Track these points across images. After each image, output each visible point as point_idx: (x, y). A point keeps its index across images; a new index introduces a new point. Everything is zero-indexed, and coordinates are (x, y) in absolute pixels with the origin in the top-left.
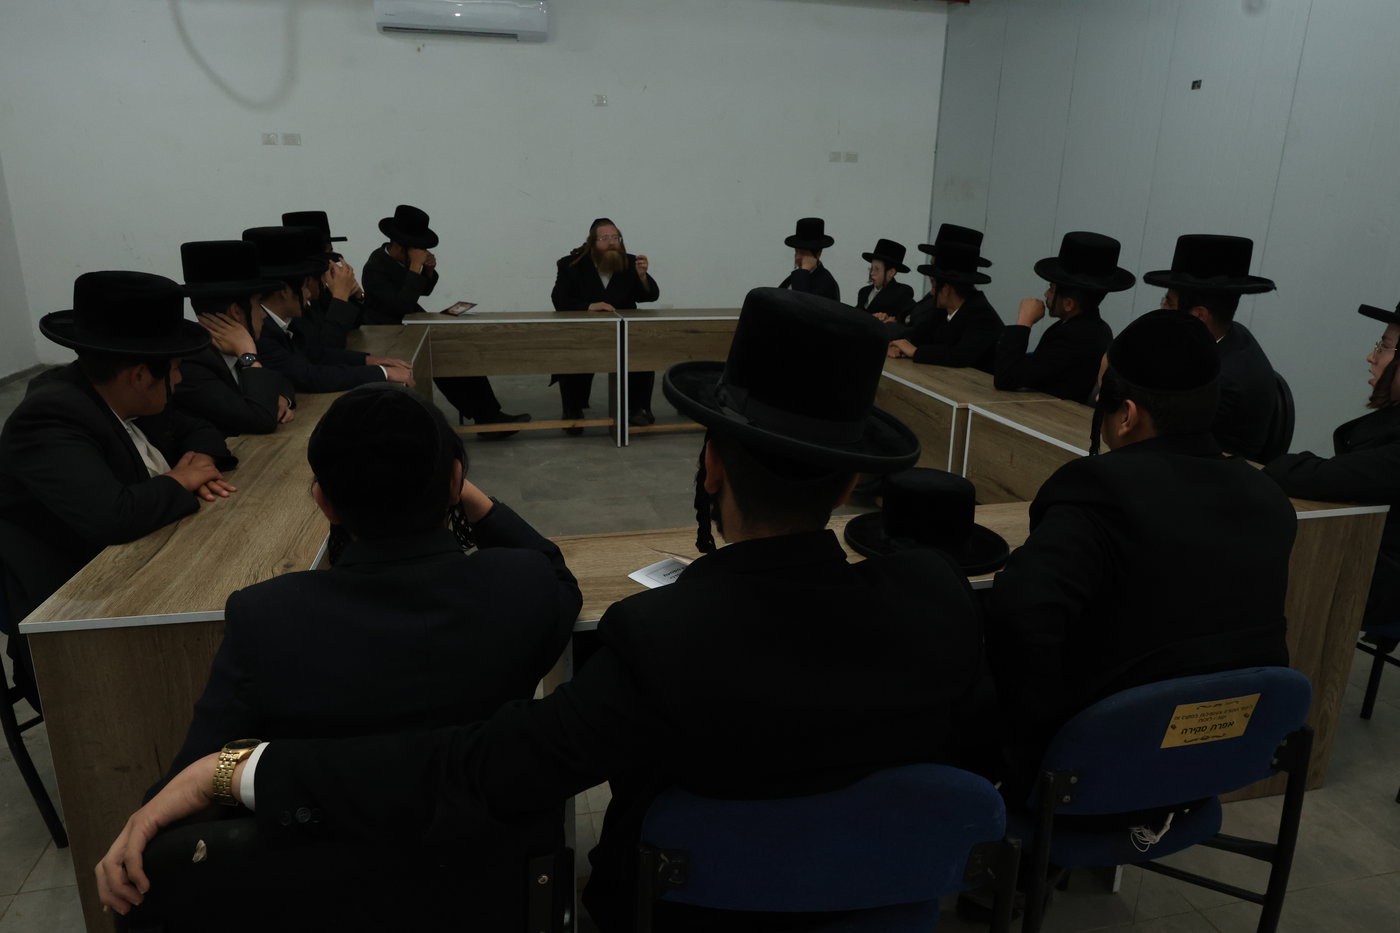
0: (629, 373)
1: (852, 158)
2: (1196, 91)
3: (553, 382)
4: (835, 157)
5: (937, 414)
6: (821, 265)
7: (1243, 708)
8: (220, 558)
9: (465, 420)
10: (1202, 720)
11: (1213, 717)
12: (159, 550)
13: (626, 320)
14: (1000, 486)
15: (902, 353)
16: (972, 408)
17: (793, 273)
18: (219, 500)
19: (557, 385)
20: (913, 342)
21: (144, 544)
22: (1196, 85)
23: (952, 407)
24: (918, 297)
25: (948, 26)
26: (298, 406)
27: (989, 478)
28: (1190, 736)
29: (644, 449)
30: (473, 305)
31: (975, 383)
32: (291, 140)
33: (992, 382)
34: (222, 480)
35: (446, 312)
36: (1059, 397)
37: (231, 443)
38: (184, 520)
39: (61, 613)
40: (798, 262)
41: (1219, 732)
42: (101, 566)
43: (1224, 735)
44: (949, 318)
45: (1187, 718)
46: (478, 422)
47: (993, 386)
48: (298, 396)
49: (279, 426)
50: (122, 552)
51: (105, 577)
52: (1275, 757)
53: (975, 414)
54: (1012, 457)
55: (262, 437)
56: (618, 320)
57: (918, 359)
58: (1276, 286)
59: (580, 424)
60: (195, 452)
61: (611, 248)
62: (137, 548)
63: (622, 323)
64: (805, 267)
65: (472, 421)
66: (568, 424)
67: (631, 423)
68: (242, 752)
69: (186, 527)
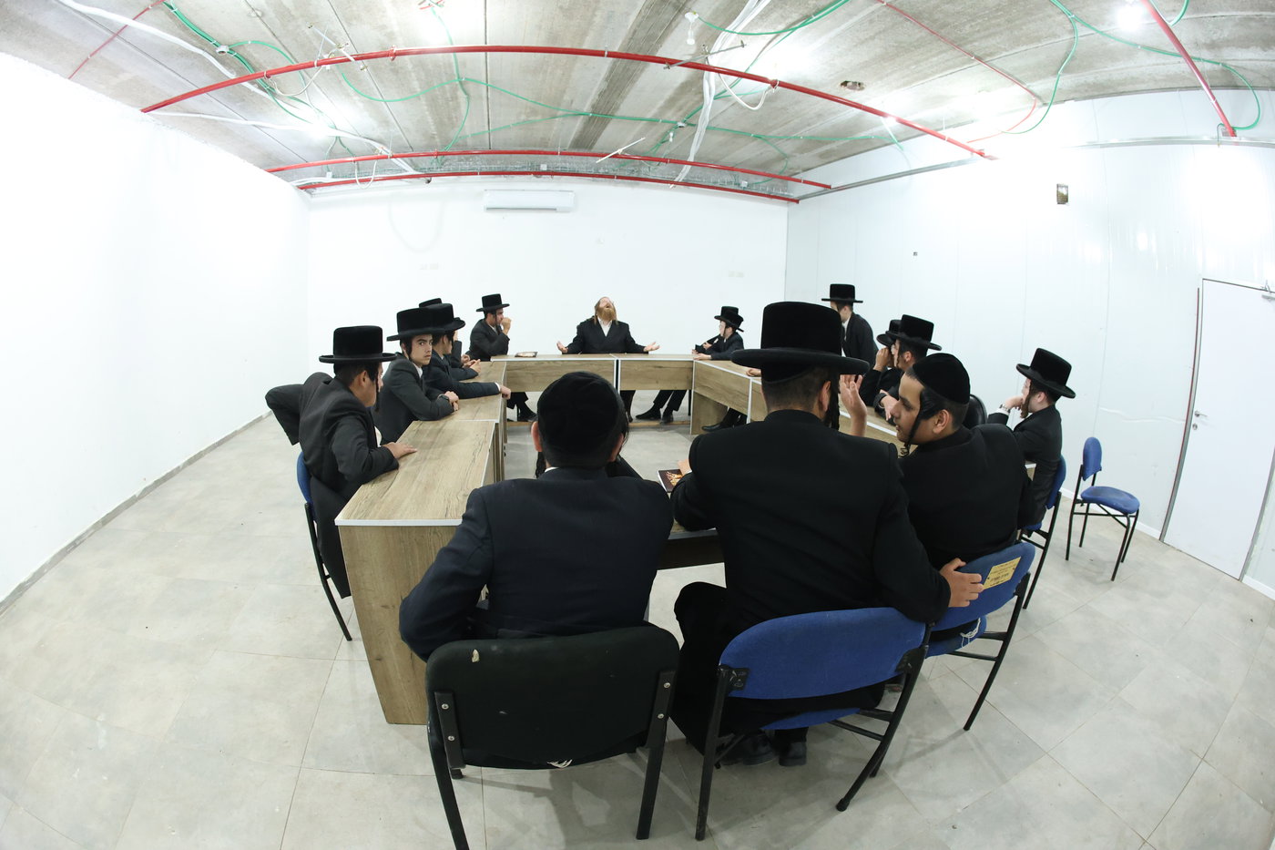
1: (741, 275)
4: (730, 273)
8: (425, 490)
22: (915, 254)
25: (788, 214)
32: (435, 267)
39: (353, 515)
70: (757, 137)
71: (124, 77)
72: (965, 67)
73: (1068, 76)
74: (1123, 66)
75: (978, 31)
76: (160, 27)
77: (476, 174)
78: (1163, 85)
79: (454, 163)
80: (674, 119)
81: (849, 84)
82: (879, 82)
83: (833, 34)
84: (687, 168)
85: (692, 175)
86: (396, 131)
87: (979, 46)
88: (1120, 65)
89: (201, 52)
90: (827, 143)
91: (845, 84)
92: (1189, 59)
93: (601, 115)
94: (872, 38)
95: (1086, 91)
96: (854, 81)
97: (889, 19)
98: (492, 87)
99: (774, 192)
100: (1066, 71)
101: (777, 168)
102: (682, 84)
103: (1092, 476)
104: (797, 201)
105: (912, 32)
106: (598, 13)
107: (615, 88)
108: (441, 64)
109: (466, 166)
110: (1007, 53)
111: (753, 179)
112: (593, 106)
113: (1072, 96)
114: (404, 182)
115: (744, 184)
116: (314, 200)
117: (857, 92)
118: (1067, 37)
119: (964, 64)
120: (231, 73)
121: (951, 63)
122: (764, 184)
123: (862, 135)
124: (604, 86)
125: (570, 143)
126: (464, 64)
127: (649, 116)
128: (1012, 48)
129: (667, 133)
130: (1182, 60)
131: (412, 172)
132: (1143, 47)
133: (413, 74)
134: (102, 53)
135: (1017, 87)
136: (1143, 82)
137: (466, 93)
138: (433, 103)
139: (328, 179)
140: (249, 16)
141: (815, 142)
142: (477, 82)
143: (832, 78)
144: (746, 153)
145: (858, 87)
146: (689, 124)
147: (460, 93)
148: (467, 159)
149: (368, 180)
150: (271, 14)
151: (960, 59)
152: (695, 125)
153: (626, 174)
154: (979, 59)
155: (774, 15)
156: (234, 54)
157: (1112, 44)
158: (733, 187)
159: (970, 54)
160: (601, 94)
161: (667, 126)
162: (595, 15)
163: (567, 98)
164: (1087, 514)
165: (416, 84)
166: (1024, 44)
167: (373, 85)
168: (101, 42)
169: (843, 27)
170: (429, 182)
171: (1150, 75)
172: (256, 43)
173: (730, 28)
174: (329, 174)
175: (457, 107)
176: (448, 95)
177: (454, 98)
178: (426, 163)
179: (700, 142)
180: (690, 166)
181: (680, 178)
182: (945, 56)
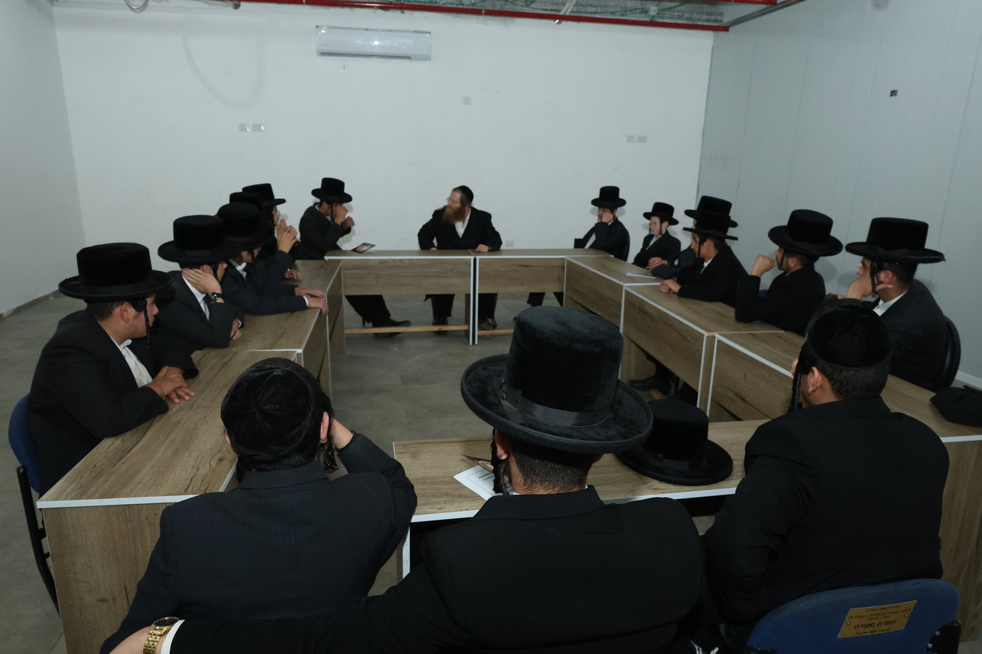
0: (479, 295)
1: (642, 139)
2: (893, 98)
3: (427, 299)
4: (630, 139)
5: (692, 339)
6: (617, 220)
7: (903, 611)
8: (176, 451)
9: (366, 323)
10: (871, 619)
11: (879, 617)
12: (137, 443)
13: (478, 257)
14: (737, 394)
15: (670, 290)
16: (718, 337)
17: (596, 225)
18: (183, 402)
19: (430, 300)
20: (679, 282)
21: (128, 437)
22: (893, 93)
23: (703, 335)
24: (684, 247)
25: (713, 48)
26: (245, 326)
27: (729, 389)
28: (861, 630)
29: (487, 347)
30: (373, 246)
31: (722, 315)
32: (258, 128)
33: (734, 315)
34: (186, 388)
35: (355, 250)
36: (783, 329)
37: (196, 356)
38: (157, 419)
39: (64, 494)
40: (600, 217)
41: (884, 627)
42: (97, 455)
43: (888, 629)
44: (706, 265)
45: (859, 617)
46: (375, 326)
47: (734, 319)
48: (247, 317)
49: (231, 342)
50: (113, 444)
51: (98, 465)
52: (930, 643)
53: (719, 342)
54: (745, 375)
55: (219, 351)
56: (472, 258)
57: (682, 294)
58: (945, 258)
59: (444, 328)
60: (170, 366)
62: (123, 441)
63: (475, 260)
64: (604, 220)
65: (371, 324)
66: (436, 328)
67: (480, 328)
68: (165, 628)
69: (158, 425)
77: (300, 2)
85: (585, 3)
104: (727, 29)
115: (652, 13)
122: (681, 8)
158: (637, 17)
170: (238, 7)
181: (566, 11)
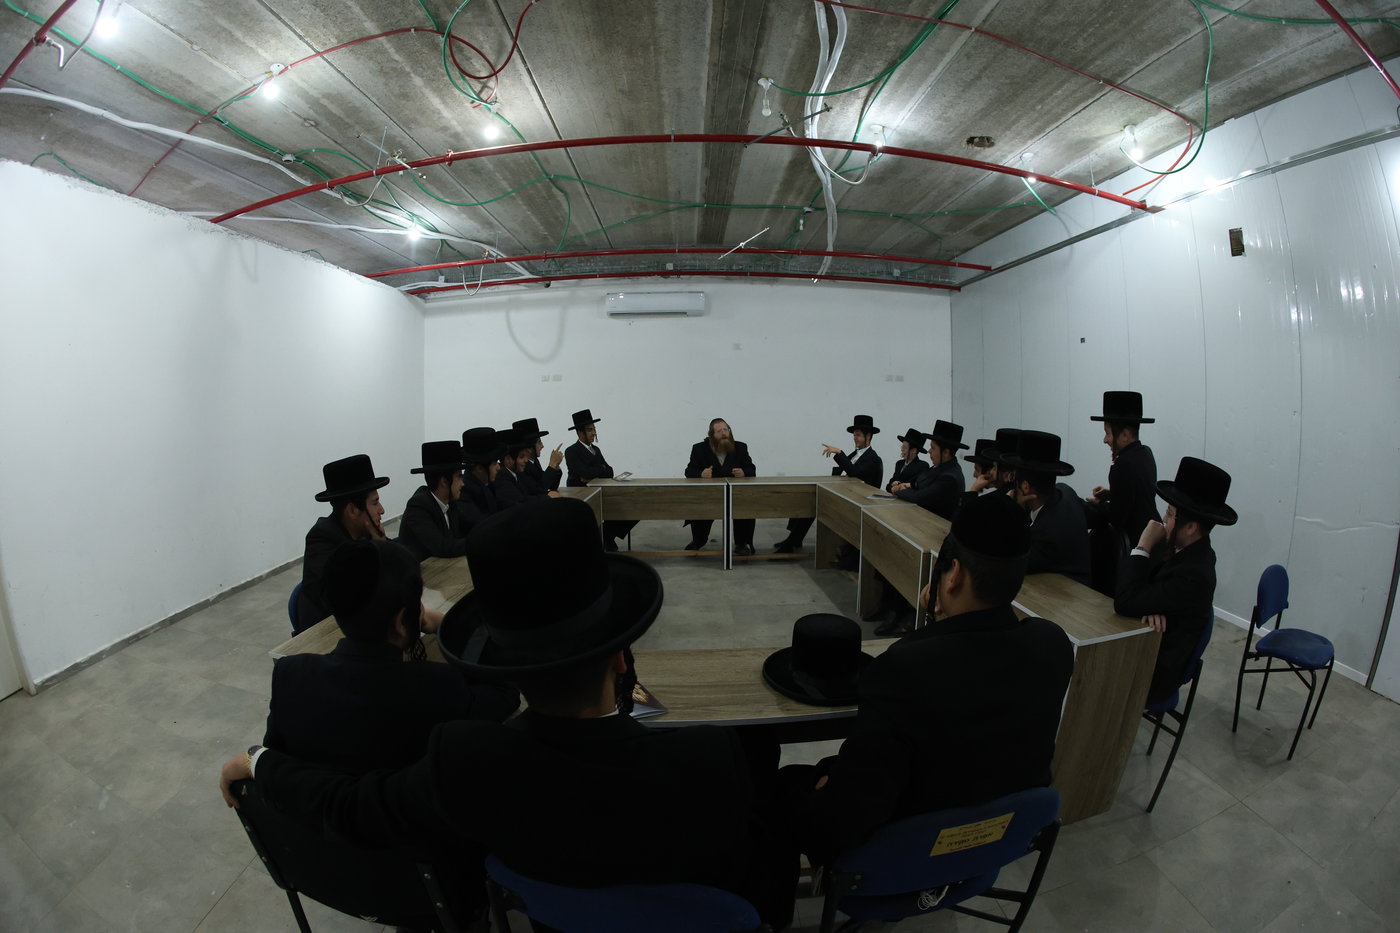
1: (900, 379)
3: (687, 523)
4: (889, 378)
5: (913, 556)
22: (1083, 340)
23: (920, 552)
25: (951, 304)
29: (741, 572)
32: (558, 378)
61: (724, 437)
63: (728, 486)
67: (736, 553)
70: (897, 217)
71: (196, 184)
72: (1098, 96)
73: (1218, 85)
74: (1275, 55)
75: (1095, 45)
76: (217, 139)
77: (595, 277)
78: (1327, 71)
79: (575, 266)
80: (798, 203)
81: (976, 140)
82: (1008, 133)
83: (931, 79)
84: (828, 260)
85: (838, 267)
86: (502, 232)
87: (1102, 64)
88: (1271, 55)
89: (267, 161)
90: (978, 216)
91: (971, 141)
92: (1344, 24)
93: (717, 204)
94: (978, 77)
95: (1244, 101)
96: (979, 135)
97: (987, 50)
98: (588, 183)
99: (933, 279)
100: (1214, 78)
101: (932, 251)
102: (791, 162)
103: (1276, 616)
104: (958, 288)
105: (1019, 62)
106: (664, 92)
107: (720, 175)
108: (523, 161)
109: (587, 268)
110: (1138, 69)
111: (907, 266)
112: (704, 196)
113: (1230, 113)
114: (521, 287)
115: (897, 273)
116: (428, 305)
117: (987, 149)
118: (1198, 29)
119: (1094, 92)
120: (305, 180)
121: (1078, 95)
122: (922, 271)
123: (1013, 201)
124: (707, 173)
125: (695, 237)
126: (547, 160)
127: (770, 202)
128: (1142, 60)
129: (796, 222)
130: (1337, 27)
131: (528, 275)
132: (1288, 20)
133: (497, 174)
134: (167, 162)
135: (1165, 113)
136: (1303, 73)
137: (561, 191)
138: (531, 202)
139: (441, 283)
140: (303, 125)
141: (963, 217)
142: (570, 179)
143: (952, 135)
144: (893, 235)
145: (987, 144)
146: (817, 209)
147: (555, 190)
148: (588, 261)
149: (476, 286)
150: (324, 123)
151: (1088, 87)
152: (824, 209)
153: (762, 270)
154: (1110, 82)
155: (857, 68)
156: (302, 162)
157: (1252, 27)
158: (884, 277)
159: (1097, 78)
160: (707, 181)
161: (794, 213)
162: (662, 95)
163: (672, 189)
164: (1267, 671)
165: (504, 184)
166: (1154, 50)
167: (459, 187)
168: (161, 153)
169: (940, 68)
170: (548, 286)
171: (1308, 60)
172: (321, 151)
173: (813, 90)
174: (442, 278)
175: (559, 206)
176: (544, 194)
177: (552, 196)
178: (542, 266)
179: (836, 227)
180: (830, 257)
181: (823, 271)
182: (1070, 86)
